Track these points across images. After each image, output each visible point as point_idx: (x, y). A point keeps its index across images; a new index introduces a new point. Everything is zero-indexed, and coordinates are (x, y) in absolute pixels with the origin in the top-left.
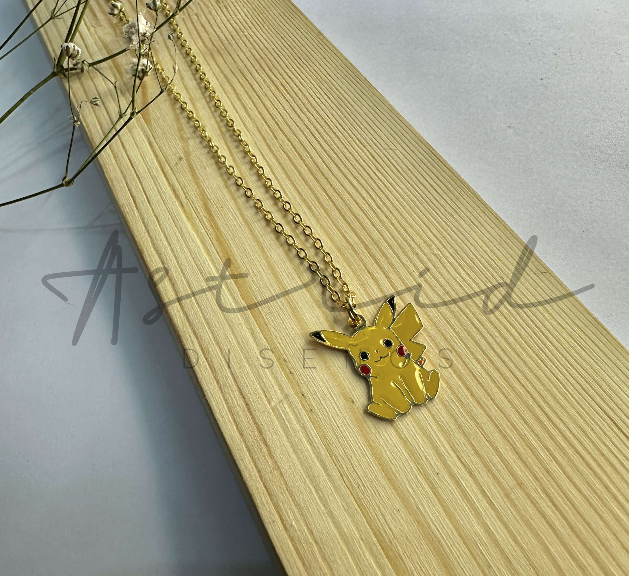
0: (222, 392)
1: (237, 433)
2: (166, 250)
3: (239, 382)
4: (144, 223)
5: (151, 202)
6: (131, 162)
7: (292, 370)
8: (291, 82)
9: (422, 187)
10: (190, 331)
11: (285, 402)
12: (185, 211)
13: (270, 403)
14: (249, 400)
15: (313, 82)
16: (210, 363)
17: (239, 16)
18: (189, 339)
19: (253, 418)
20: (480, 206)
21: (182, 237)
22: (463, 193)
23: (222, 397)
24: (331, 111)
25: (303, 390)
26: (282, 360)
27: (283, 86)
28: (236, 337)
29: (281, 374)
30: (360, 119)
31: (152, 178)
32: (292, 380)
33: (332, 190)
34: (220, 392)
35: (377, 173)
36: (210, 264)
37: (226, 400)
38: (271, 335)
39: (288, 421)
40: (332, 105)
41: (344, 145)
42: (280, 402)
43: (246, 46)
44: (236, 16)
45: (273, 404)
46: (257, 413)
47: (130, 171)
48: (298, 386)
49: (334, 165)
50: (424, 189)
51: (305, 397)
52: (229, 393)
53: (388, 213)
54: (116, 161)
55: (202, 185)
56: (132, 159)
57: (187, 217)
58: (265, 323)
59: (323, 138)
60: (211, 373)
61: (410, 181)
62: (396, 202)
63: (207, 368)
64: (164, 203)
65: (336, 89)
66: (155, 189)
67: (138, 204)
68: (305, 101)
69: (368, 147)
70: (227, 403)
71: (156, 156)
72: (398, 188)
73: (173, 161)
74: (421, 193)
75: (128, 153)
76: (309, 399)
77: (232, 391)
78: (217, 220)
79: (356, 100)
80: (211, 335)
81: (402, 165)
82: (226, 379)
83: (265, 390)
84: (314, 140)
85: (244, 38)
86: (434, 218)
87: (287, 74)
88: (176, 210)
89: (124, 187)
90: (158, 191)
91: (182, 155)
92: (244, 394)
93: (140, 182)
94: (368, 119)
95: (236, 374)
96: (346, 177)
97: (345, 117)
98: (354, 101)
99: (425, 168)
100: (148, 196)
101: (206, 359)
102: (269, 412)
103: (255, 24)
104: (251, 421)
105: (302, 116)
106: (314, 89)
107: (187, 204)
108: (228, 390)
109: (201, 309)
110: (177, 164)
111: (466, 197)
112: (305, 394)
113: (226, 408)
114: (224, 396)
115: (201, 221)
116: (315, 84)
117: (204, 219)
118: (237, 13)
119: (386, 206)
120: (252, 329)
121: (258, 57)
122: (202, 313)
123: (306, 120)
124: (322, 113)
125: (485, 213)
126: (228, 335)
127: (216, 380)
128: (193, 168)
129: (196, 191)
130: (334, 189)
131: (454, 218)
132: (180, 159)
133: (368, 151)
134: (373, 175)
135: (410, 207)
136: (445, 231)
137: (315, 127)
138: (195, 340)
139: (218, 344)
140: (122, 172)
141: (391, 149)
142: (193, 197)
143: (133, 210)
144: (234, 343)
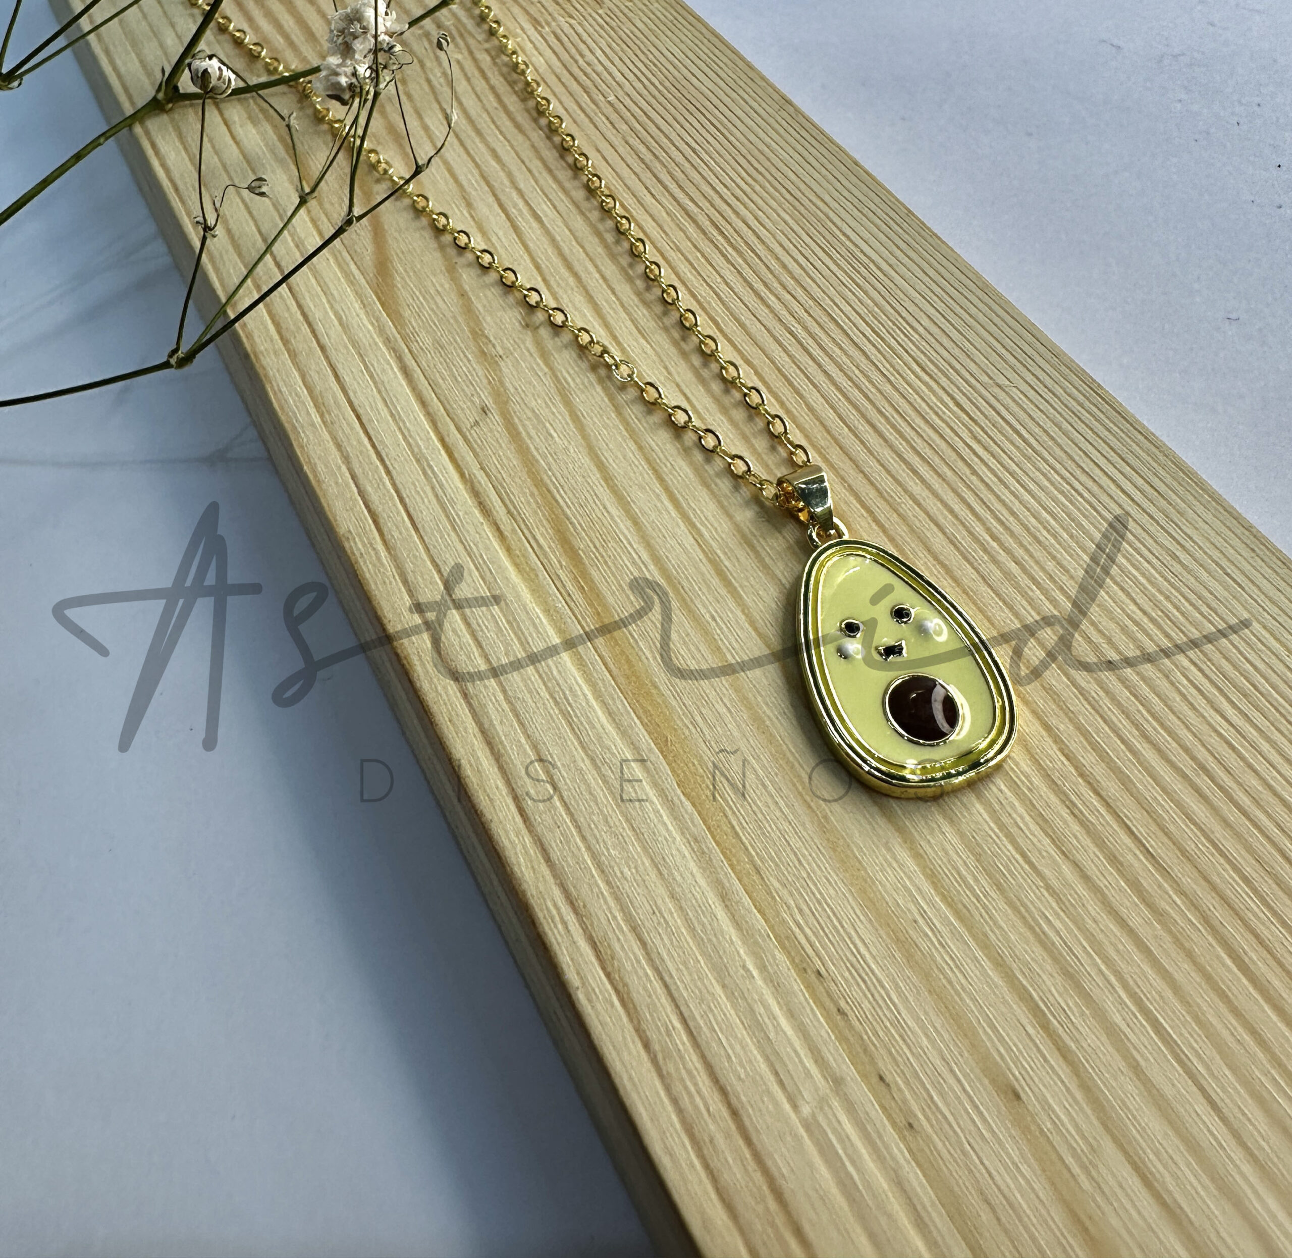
0: (661, 1076)
1: (719, 1205)
2: (469, 658)
3: (703, 1045)
4: (405, 582)
5: (419, 526)
6: (358, 417)
7: (842, 1004)
8: (733, 216)
9: (1090, 484)
10: (557, 893)
11: (835, 1103)
12: (508, 550)
13: (795, 1107)
14: (740, 1101)
15: (787, 218)
16: (620, 987)
17: (589, 56)
18: (557, 918)
19: (758, 1157)
20: (1238, 532)
21: (508, 622)
22: (1191, 498)
23: (662, 1093)
24: (839, 288)
25: (881, 1064)
26: (809, 971)
27: (717, 227)
28: (681, 908)
29: (815, 1015)
30: (912, 308)
31: (418, 461)
32: (847, 1032)
33: (873, 494)
34: (654, 1075)
35: (975, 446)
36: (590, 696)
37: (675, 1101)
38: (773, 898)
39: (853, 1162)
40: (840, 273)
41: (885, 375)
42: (823, 1102)
43: (614, 127)
44: (582, 56)
45: (806, 1110)
46: (766, 1141)
47: (360, 442)
48: (865, 1051)
49: (867, 427)
50: (1095, 489)
51: (888, 1085)
52: (682, 1080)
53: (1020, 552)
54: (322, 416)
55: (545, 478)
56: (361, 411)
57: (517, 565)
58: (752, 862)
59: (831, 357)
60: (625, 1019)
61: (1058, 466)
62: (1033, 520)
63: (612, 1005)
64: (455, 529)
65: (844, 234)
66: (428, 489)
67: (385, 530)
68: (774, 264)
69: (944, 381)
70: (680, 1111)
71: (423, 403)
72: (1032, 486)
73: (468, 416)
74: (1092, 499)
75: (351, 394)
76: (900, 1090)
77: (689, 1073)
78: (594, 573)
79: (893, 261)
80: (612, 902)
81: (1031, 424)
82: (669, 1035)
83: (778, 1067)
84: (811, 362)
85: (609, 110)
86: (1133, 565)
87: (721, 197)
88: (487, 549)
89: (347, 485)
90: (436, 496)
91: (489, 402)
92: (723, 1080)
93: (388, 472)
94: (932, 311)
95: (694, 1019)
96: (900, 456)
97: (876, 304)
98: (891, 266)
99: (1090, 435)
100: (411, 510)
101: (608, 975)
102: (796, 1136)
103: (631, 77)
104: (752, 1165)
105: (772, 300)
106: (791, 235)
107: (513, 530)
108: (677, 1069)
109: (578, 828)
110: (477, 423)
111: (1200, 509)
112: (888, 1078)
113: (678, 1126)
114: (668, 1089)
115: (555, 578)
116: (791, 222)
117: (560, 572)
118: (587, 52)
119: (1012, 534)
120: (719, 882)
121: (648, 157)
122: (584, 838)
123: (784, 313)
124: (818, 293)
125: (1253, 550)
126: (659, 902)
127: (640, 1037)
128: (519, 433)
129: (532, 495)
130: (877, 490)
131: (1180, 562)
132: (484, 410)
133: (944, 389)
134: (966, 453)
135: (1072, 536)
136: (1167, 598)
137: (805, 328)
138: (571, 918)
139: (634, 929)
140: (339, 446)
141: (999, 386)
142: (527, 512)
143: (374, 549)
144: (678, 928)
